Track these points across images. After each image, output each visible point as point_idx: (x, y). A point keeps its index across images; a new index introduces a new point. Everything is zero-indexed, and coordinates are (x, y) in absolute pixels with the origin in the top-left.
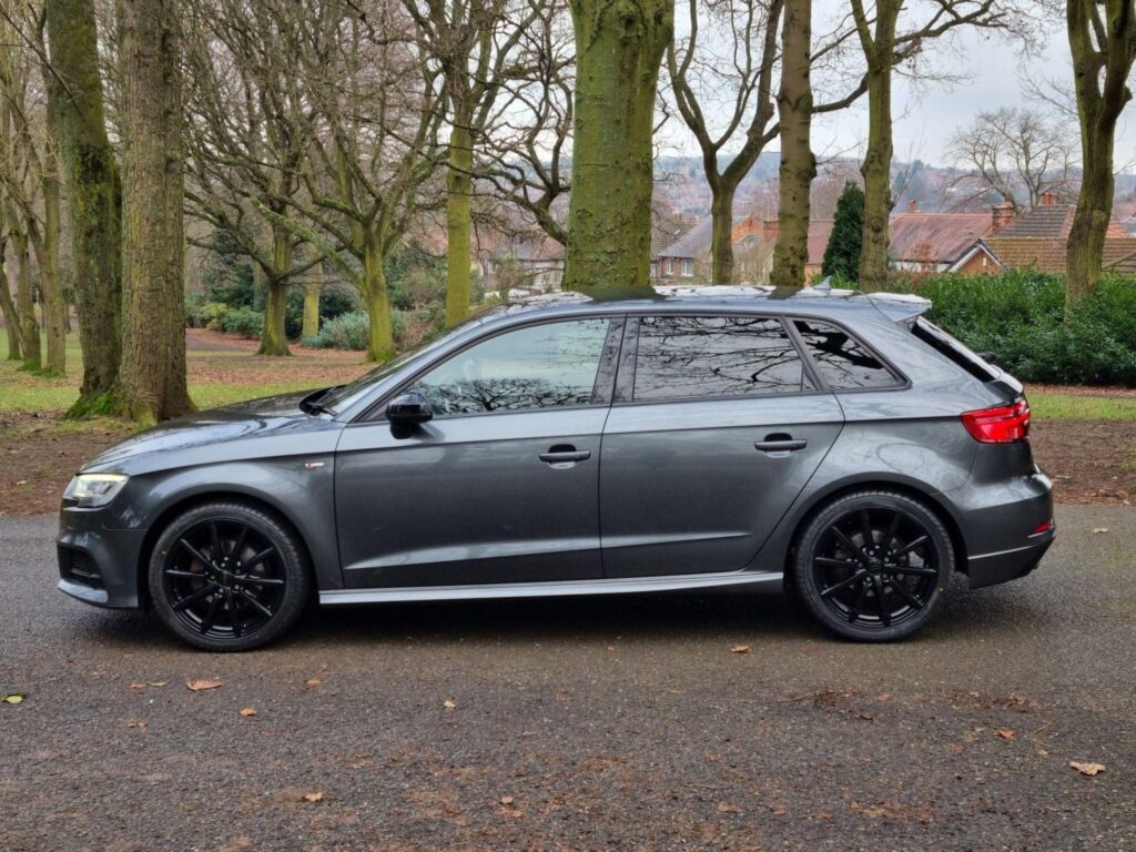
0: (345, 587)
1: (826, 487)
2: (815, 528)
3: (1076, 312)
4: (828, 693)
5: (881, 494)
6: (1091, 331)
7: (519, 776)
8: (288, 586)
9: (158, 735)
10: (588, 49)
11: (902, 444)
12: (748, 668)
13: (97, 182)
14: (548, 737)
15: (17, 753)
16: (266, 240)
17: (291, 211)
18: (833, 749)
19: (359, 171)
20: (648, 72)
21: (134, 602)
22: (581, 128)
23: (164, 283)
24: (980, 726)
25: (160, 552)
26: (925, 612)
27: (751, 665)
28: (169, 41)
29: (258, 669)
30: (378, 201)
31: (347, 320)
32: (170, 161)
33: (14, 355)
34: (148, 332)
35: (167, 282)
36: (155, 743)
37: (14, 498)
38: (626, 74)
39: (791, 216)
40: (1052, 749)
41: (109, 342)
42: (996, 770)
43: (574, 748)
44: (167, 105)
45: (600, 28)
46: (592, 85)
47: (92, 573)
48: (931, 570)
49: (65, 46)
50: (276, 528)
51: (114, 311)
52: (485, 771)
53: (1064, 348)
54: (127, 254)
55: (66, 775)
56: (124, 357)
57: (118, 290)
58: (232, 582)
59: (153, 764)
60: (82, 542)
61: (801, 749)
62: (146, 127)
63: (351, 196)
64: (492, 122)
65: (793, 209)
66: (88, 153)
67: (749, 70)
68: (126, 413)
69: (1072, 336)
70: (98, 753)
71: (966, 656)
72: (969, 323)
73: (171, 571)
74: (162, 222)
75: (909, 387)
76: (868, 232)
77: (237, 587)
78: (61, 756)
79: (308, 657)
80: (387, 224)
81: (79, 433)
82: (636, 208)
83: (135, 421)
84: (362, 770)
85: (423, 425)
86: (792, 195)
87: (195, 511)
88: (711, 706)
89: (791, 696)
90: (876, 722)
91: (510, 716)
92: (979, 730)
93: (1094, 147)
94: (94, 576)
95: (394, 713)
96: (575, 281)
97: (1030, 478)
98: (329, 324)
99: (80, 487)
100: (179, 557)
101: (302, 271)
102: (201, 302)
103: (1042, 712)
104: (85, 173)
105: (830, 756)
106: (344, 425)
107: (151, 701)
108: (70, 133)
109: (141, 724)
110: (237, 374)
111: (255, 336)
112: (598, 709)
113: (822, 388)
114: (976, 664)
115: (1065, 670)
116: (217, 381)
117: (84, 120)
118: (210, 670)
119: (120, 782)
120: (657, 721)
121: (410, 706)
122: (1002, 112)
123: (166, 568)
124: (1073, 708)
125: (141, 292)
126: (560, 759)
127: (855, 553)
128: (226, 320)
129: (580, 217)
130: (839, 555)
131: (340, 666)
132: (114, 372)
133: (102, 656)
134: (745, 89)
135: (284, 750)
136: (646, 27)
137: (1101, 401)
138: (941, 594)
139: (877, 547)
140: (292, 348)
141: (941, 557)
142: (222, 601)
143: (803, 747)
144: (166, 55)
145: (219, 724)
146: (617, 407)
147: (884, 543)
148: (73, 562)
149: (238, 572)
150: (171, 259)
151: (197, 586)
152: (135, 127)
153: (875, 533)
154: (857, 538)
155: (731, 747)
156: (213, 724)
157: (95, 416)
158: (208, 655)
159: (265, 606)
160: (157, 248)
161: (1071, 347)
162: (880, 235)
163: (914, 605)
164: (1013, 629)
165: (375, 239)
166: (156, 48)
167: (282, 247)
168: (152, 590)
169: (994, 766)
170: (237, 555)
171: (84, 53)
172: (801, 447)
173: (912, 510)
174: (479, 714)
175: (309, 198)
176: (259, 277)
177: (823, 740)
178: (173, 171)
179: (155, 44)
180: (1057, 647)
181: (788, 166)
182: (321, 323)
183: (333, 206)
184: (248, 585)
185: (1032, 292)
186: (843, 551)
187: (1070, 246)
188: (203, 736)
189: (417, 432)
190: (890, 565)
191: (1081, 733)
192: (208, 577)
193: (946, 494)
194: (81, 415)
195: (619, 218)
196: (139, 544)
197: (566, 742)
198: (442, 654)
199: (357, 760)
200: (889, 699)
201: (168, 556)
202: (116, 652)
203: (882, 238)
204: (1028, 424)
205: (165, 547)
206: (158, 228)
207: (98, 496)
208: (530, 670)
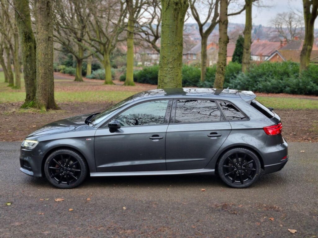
0: (97, 172)
1: (226, 147)
2: (224, 158)
3: (302, 74)
4: (225, 205)
5: (241, 149)
6: (306, 80)
7: (142, 233)
8: (82, 172)
9: (47, 217)
10: (165, 11)
11: (247, 136)
12: (205, 196)
13: (29, 42)
14: (150, 219)
15: (10, 223)
16: (76, 49)
17: (83, 41)
18: (226, 224)
19: (102, 31)
20: (182, 17)
21: (40, 175)
22: (163, 33)
23: (48, 71)
24: (265, 216)
25: (47, 162)
26: (252, 180)
27: (205, 195)
28: (49, 4)
29: (74, 195)
30: (108, 39)
31: (99, 72)
32: (49, 37)
33: (6, 81)
34: (44, 85)
35: (49, 71)
36: (46, 220)
37: (7, 136)
38: (176, 18)
39: (222, 54)
40: (284, 224)
41: (33, 87)
42: (268, 232)
43: (157, 223)
44: (48, 22)
45: (169, 5)
46: (166, 21)
47: (29, 167)
48: (254, 169)
49: (20, 4)
50: (79, 156)
51: (34, 78)
52: (133, 231)
53: (299, 84)
54: (38, 63)
55: (23, 232)
56: (37, 91)
57: (35, 72)
58: (67, 170)
59: (46, 228)
60: (27, 159)
61: (217, 224)
62: (43, 28)
63: (100, 38)
64: (140, 16)
65: (222, 52)
66: (27, 34)
67: (212, 3)
68: (38, 107)
69: (301, 81)
70: (31, 223)
71: (263, 193)
72: (272, 77)
73: (50, 167)
74: (47, 54)
75: (249, 120)
76: (245, 50)
77: (68, 172)
78: (22, 224)
79: (87, 191)
80: (110, 46)
81: (25, 113)
82: (178, 55)
83: (40, 109)
84: (101, 231)
85: (118, 129)
86: (222, 48)
87: (57, 151)
88: (194, 209)
89: (216, 205)
90: (238, 214)
91: (140, 212)
92: (265, 217)
93: (309, 28)
94: (29, 168)
95: (110, 211)
96: (161, 76)
97: (282, 144)
98: (94, 72)
99: (26, 143)
100: (52, 163)
101: (86, 58)
102: (58, 65)
103: (282, 211)
104: (26, 40)
105: (225, 227)
106: (97, 128)
107: (45, 205)
108: (22, 28)
109: (43, 214)
110: (68, 88)
111: (73, 75)
112: (164, 210)
113: (226, 120)
114: (266, 195)
115: (289, 198)
116: (63, 90)
117: (25, 25)
118: (61, 195)
119: (37, 234)
120: (179, 214)
121: (114, 209)
122: (284, 13)
123: (49, 166)
124: (291, 210)
125: (41, 74)
126: (153, 227)
127: (234, 164)
128: (65, 70)
129: (162, 58)
130: (230, 165)
131: (96, 194)
132: (34, 95)
133: (32, 189)
134: (211, 9)
135: (80, 223)
136: (181, 5)
137: (308, 101)
138: (257, 176)
139: (240, 163)
140: (84, 79)
141: (257, 166)
142: (64, 175)
143: (218, 223)
144: (48, 8)
145: (63, 214)
146: (170, 124)
147: (242, 162)
148: (24, 163)
149: (68, 168)
150: (50, 64)
151: (57, 171)
152: (40, 28)
153: (240, 159)
154: (235, 160)
155: (199, 224)
156: (62, 214)
157: (29, 108)
158: (60, 190)
159: (76, 177)
160: (46, 62)
161: (301, 84)
162: (248, 51)
163: (250, 179)
164: (276, 184)
165: (107, 50)
166: (45, 6)
167: (81, 51)
168: (45, 172)
169: (268, 230)
170: (68, 163)
171: (25, 6)
172: (220, 136)
173: (250, 153)
174: (132, 211)
175: (88, 38)
176: (74, 59)
177: (223, 221)
178: (50, 40)
179: (45, 5)
180: (288, 190)
181: (221, 40)
182: (92, 72)
183: (95, 40)
184: (71, 171)
185: (290, 68)
186: (231, 164)
187: (301, 55)
188: (59, 218)
189: (117, 131)
190: (243, 168)
191: (292, 218)
192: (60, 169)
193: (259, 149)
194: (26, 107)
195: (173, 58)
196: (42, 160)
197: (155, 221)
198: (123, 190)
199: (99, 228)
200: (242, 207)
201: (50, 163)
202: (35, 188)
203: (249, 52)
204: (281, 130)
205: (48, 161)
206: (46, 56)
207: (31, 146)
208: (146, 196)
